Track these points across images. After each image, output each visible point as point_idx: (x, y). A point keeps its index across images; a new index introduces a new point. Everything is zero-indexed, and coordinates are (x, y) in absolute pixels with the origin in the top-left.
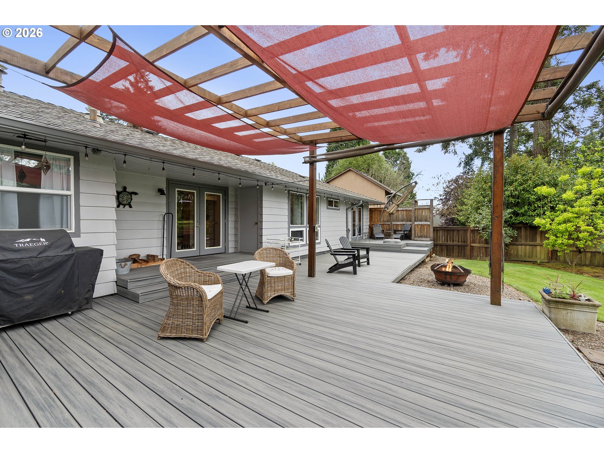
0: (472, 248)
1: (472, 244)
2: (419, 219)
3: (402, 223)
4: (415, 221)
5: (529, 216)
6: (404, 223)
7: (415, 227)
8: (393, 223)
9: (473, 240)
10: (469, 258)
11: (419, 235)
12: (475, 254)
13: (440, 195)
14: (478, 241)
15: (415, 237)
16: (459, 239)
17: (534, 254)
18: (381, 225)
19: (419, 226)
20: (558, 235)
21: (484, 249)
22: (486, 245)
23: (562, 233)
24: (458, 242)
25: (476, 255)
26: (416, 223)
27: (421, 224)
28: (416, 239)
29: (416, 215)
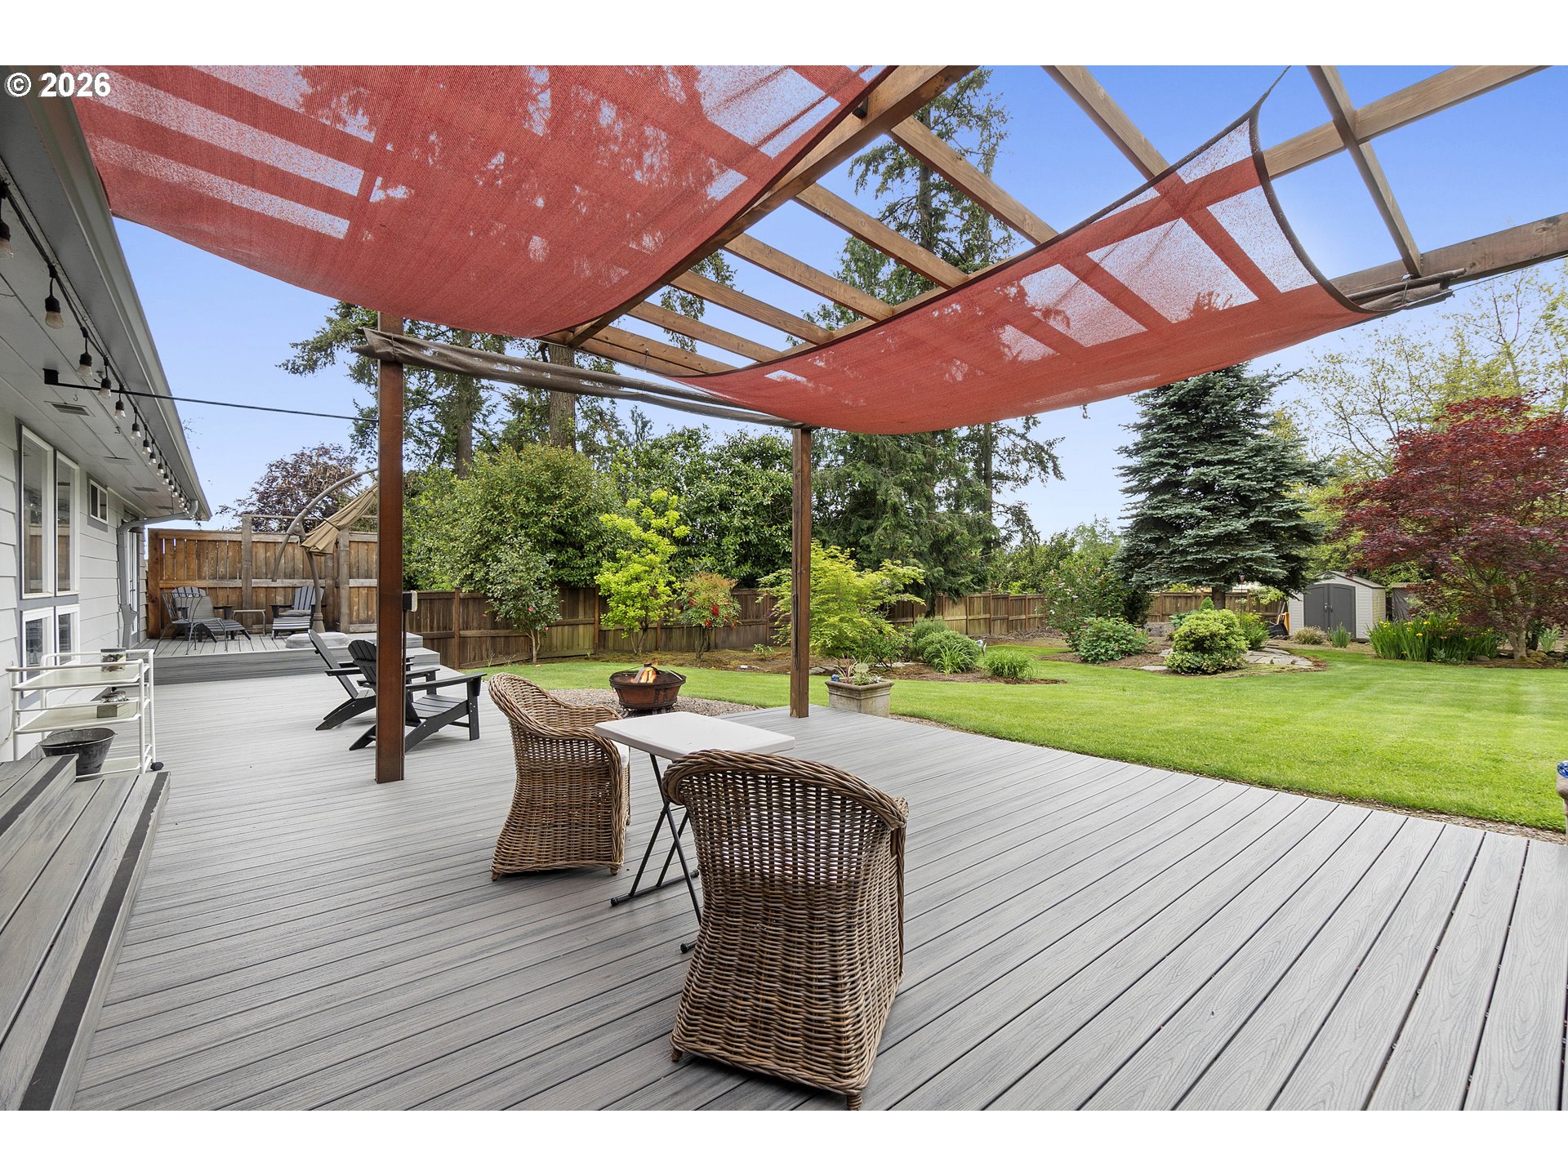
0: (463, 639)
1: (461, 632)
2: (362, 571)
3: (288, 582)
4: (351, 577)
5: (573, 568)
6: (296, 582)
7: (350, 592)
8: (255, 582)
9: (463, 623)
10: (456, 666)
11: (363, 616)
12: (470, 653)
13: (241, 502)
14: (475, 624)
15: (351, 623)
16: (432, 622)
17: (576, 643)
18: (204, 588)
19: (364, 592)
20: (628, 603)
21: (489, 640)
22: (493, 632)
23: (633, 599)
24: (432, 629)
25: (472, 657)
26: (353, 583)
27: (368, 585)
28: (352, 628)
29: (353, 561)
